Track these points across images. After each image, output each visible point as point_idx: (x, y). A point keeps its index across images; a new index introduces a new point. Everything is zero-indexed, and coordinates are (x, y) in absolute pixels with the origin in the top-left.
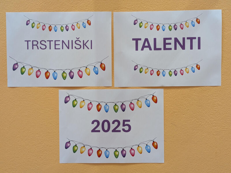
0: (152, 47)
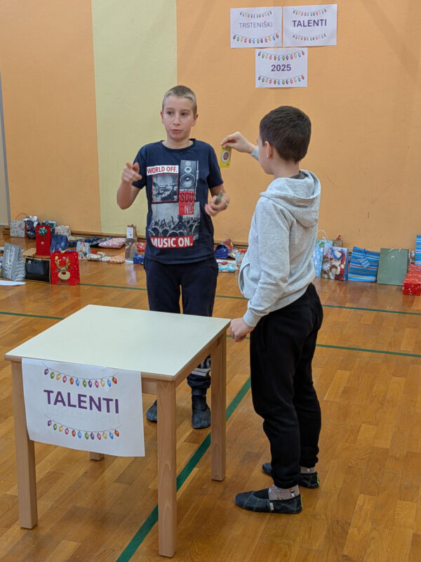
0: (302, 25)
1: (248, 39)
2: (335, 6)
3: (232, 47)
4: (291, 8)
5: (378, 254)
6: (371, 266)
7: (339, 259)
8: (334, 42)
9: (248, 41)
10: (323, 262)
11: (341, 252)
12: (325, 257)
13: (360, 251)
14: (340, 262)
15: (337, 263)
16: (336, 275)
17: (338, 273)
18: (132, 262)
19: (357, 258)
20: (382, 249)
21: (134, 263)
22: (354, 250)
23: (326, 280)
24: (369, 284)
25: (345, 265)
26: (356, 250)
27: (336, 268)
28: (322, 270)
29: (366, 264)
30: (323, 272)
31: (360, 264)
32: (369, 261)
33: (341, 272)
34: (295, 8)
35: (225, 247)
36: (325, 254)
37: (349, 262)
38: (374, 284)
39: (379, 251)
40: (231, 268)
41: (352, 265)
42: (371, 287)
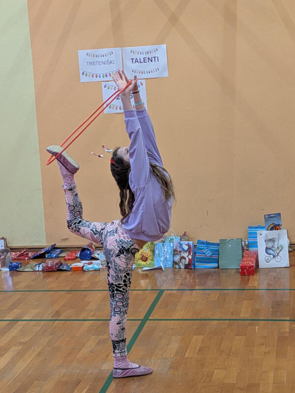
0: (139, 61)
1: (95, 75)
2: (164, 46)
3: (81, 81)
4: (129, 49)
5: (218, 245)
6: (213, 254)
7: (186, 251)
8: (166, 74)
9: (95, 76)
10: (174, 254)
11: (188, 245)
12: (175, 251)
13: (203, 243)
14: (187, 254)
15: (185, 255)
16: (185, 265)
17: (187, 263)
18: (8, 269)
19: (201, 249)
20: (221, 240)
21: (10, 270)
22: (198, 243)
23: (177, 270)
24: (213, 270)
25: (192, 256)
26: (200, 242)
27: (185, 259)
28: (174, 262)
29: (209, 254)
30: (175, 263)
31: (204, 253)
32: (211, 250)
33: (189, 261)
34: (132, 48)
35: (88, 250)
36: (175, 248)
37: (195, 253)
38: (217, 270)
39: (218, 242)
40: (96, 267)
41: (198, 255)
42: (214, 272)
